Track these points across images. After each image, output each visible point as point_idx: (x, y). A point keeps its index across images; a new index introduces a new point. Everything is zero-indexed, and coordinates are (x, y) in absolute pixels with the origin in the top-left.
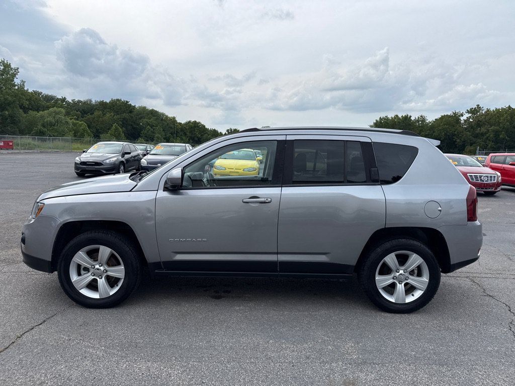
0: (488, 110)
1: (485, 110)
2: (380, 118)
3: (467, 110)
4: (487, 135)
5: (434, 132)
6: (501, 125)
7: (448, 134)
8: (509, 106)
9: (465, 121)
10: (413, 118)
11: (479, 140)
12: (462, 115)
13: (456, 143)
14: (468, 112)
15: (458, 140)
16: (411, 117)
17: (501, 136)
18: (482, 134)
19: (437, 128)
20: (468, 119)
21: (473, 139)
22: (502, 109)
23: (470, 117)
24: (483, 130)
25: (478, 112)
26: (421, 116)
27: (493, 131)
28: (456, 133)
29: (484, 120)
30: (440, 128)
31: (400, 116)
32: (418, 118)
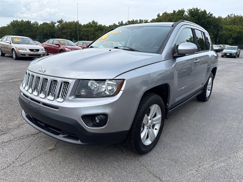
0: (66, 22)
1: (65, 22)
2: (13, 21)
3: (57, 21)
4: (67, 33)
5: (44, 31)
6: (72, 29)
7: (51, 32)
8: (74, 21)
9: (57, 26)
10: (32, 23)
11: (64, 36)
12: (55, 23)
13: (55, 37)
14: (58, 22)
15: (56, 35)
16: (31, 22)
17: (73, 34)
18: (65, 33)
19: (45, 29)
20: (58, 25)
21: (62, 35)
22: (71, 22)
23: (59, 24)
24: (65, 31)
25: (62, 22)
26: (36, 22)
27: (70, 32)
28: (54, 32)
29: (65, 27)
30: (47, 29)
31: (24, 21)
32: (34, 23)
